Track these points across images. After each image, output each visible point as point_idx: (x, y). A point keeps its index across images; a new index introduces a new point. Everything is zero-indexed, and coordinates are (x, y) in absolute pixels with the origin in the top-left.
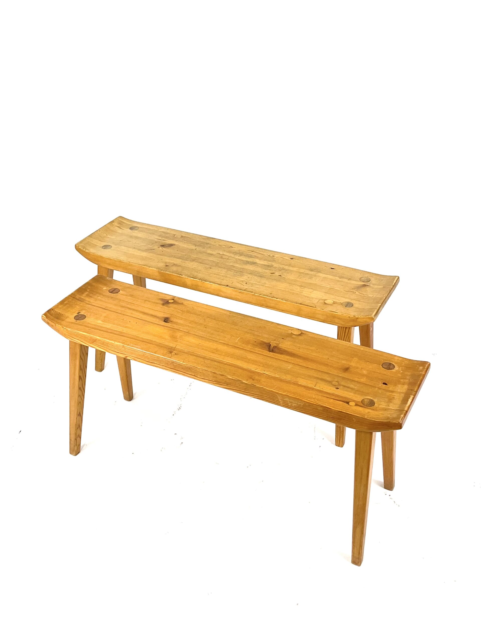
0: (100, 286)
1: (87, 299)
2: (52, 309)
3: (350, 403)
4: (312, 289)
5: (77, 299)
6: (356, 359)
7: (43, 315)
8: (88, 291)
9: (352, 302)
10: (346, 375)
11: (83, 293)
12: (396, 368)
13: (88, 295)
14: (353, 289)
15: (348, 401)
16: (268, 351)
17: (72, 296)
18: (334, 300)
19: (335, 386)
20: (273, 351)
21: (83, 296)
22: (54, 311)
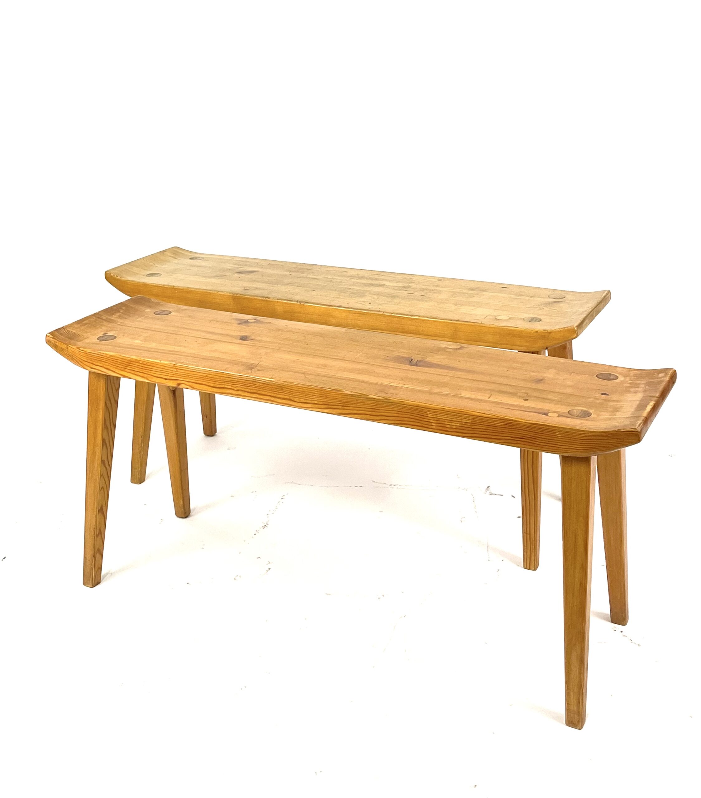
0: (141, 307)
1: (120, 321)
2: (63, 328)
3: (549, 414)
4: (473, 306)
5: (103, 319)
6: (553, 371)
7: (48, 334)
8: (120, 312)
9: (539, 317)
10: (540, 386)
11: (113, 314)
12: (621, 379)
13: (120, 317)
14: (539, 305)
15: (546, 412)
16: (409, 365)
17: (98, 316)
18: (511, 316)
19: (523, 397)
20: (416, 365)
21: (114, 317)
22: (66, 330)
